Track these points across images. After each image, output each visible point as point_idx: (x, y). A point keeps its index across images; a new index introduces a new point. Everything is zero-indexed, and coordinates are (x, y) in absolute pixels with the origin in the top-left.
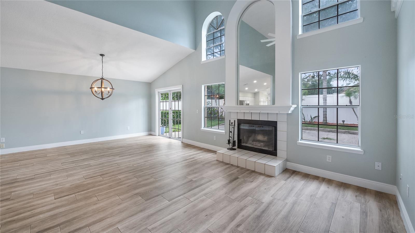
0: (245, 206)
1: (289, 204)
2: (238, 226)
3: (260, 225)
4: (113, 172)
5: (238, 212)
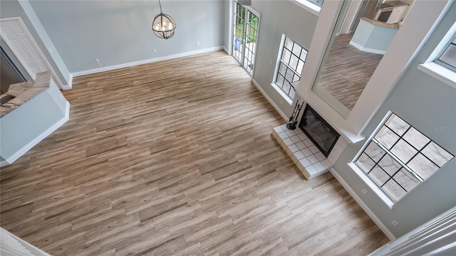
0: (262, 205)
1: (293, 214)
2: (248, 219)
3: (261, 223)
4: (183, 129)
5: (254, 208)
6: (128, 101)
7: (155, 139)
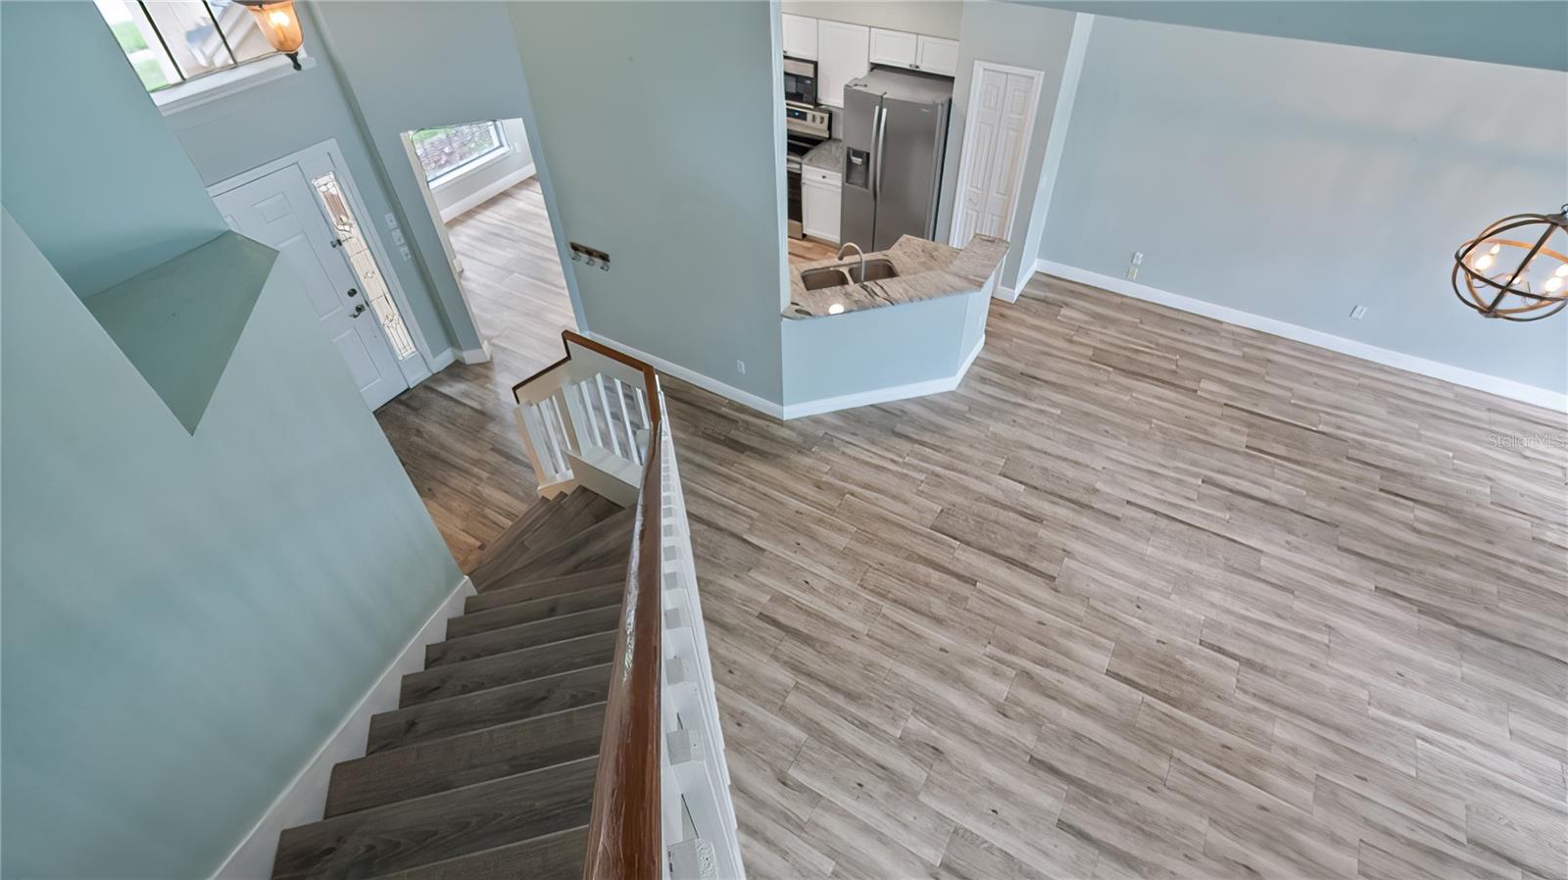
6: (1146, 436)
7: (1154, 632)
